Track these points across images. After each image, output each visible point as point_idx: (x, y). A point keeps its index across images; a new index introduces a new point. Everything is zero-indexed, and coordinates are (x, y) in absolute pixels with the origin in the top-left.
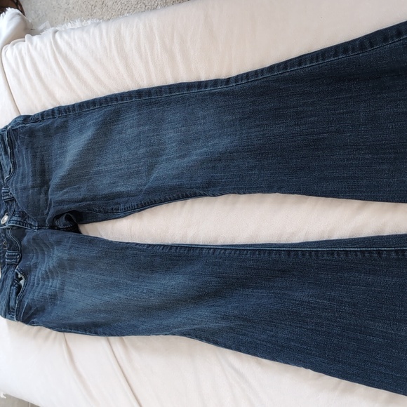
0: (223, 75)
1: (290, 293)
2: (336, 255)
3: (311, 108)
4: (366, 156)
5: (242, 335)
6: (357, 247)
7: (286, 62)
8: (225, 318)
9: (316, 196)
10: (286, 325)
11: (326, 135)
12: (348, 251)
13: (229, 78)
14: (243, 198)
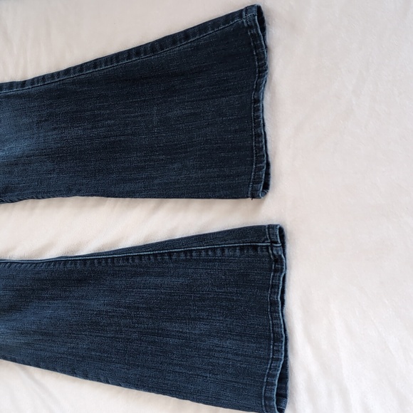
0: (19, 78)
1: (86, 302)
2: (130, 261)
3: (108, 111)
4: (161, 157)
5: (41, 350)
6: (150, 251)
7: (82, 65)
8: (24, 333)
9: (114, 197)
10: (86, 335)
11: (122, 138)
12: (142, 255)
13: (25, 81)
14: (42, 202)
